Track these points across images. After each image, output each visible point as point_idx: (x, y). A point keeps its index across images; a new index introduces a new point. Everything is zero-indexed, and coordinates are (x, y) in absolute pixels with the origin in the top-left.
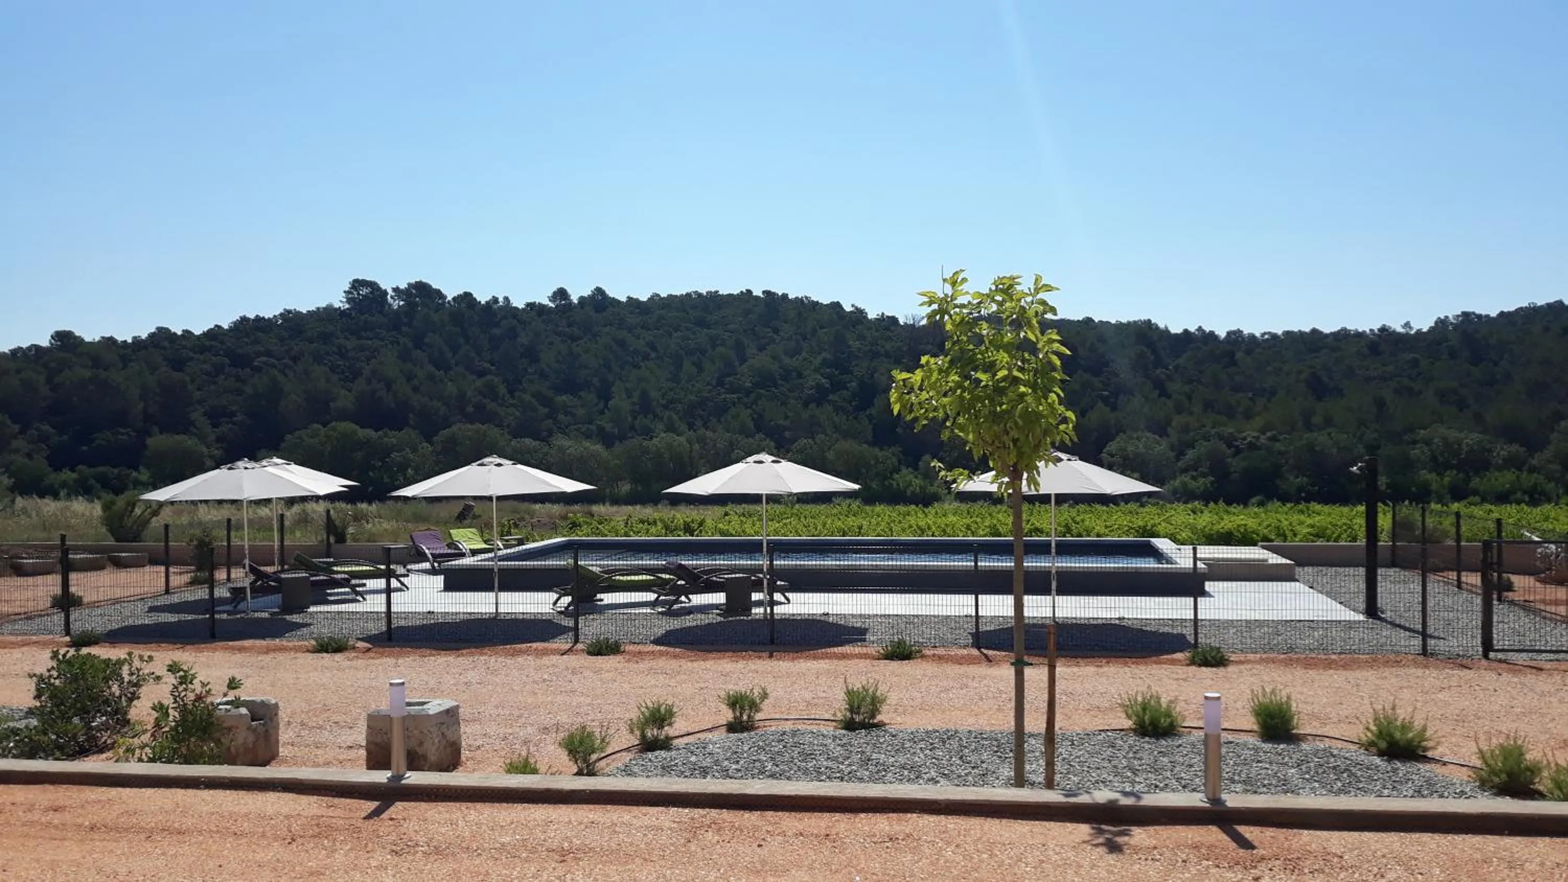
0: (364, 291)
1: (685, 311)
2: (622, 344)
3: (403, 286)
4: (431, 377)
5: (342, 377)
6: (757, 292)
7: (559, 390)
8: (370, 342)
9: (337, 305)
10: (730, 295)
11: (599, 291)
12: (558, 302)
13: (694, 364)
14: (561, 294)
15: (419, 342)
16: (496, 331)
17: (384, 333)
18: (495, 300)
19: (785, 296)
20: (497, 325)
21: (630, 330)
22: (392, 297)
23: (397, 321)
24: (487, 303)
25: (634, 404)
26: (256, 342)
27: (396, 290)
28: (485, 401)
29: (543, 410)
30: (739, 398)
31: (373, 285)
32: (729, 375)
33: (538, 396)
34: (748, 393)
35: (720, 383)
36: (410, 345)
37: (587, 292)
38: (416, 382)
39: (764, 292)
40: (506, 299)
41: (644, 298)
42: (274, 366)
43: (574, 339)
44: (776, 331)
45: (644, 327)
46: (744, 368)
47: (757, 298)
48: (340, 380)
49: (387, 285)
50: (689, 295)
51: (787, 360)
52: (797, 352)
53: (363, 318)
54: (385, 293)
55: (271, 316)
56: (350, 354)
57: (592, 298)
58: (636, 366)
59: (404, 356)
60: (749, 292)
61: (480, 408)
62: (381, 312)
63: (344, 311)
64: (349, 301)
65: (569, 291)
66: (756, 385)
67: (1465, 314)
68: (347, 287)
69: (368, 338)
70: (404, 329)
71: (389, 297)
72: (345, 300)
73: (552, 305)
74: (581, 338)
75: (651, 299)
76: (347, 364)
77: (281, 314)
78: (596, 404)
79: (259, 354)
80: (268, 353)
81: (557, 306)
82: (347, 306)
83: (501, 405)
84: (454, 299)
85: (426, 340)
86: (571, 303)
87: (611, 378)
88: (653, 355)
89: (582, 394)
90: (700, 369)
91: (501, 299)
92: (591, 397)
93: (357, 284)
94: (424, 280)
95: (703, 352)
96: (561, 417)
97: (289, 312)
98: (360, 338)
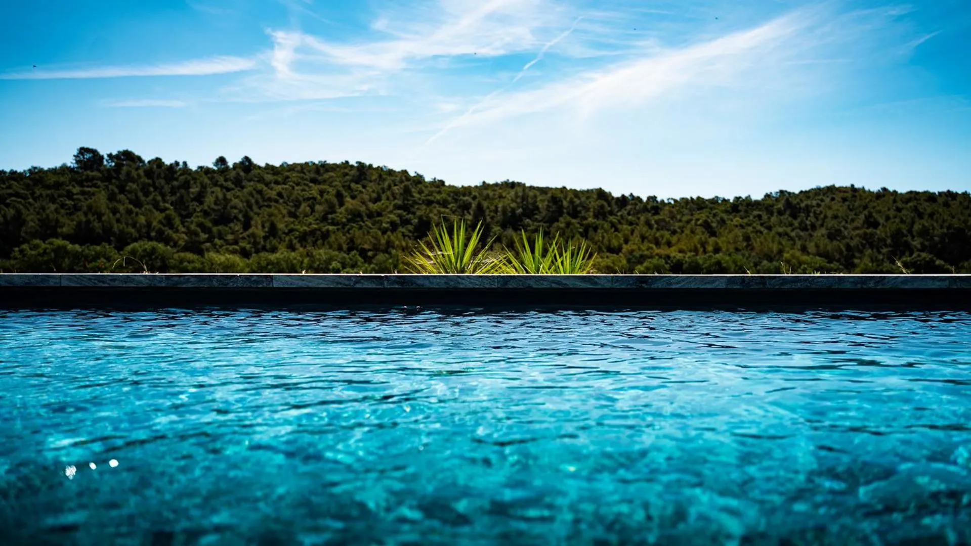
0: (88, 156)
1: (304, 173)
2: (260, 192)
3: (114, 153)
4: (129, 212)
5: (68, 211)
6: (353, 162)
7: (216, 223)
8: (89, 189)
9: (69, 164)
10: (335, 164)
11: (247, 159)
12: (219, 166)
13: (309, 206)
14: (222, 160)
15: (122, 190)
16: (175, 183)
17: (99, 183)
18: (177, 163)
19: (370, 166)
20: (176, 179)
21: (267, 185)
22: (107, 161)
23: (109, 176)
24: (171, 165)
25: (266, 232)
26: (9, 187)
27: (110, 156)
28: (163, 228)
29: (204, 236)
30: (338, 229)
31: (94, 152)
32: (331, 213)
33: (200, 225)
34: (344, 225)
35: (324, 219)
36: (116, 190)
37: (238, 160)
38: (118, 215)
39: (357, 162)
40: (185, 163)
41: (277, 164)
42: (20, 202)
43: (228, 190)
44: (364, 187)
45: (277, 183)
46: (343, 209)
47: (352, 166)
48: (67, 214)
49: (104, 152)
50: (307, 163)
51: (371, 205)
52: (378, 199)
53: (85, 173)
54: (102, 157)
55: (22, 171)
56: (75, 197)
57: (242, 163)
58: (269, 206)
59: (112, 197)
60: (347, 162)
61: (160, 233)
62: (99, 171)
63: (74, 168)
64: (77, 162)
65: (228, 159)
66: (349, 221)
67: (782, 192)
68: (76, 153)
69: (88, 186)
70: (114, 181)
71: (105, 161)
72: (74, 162)
73: (215, 168)
74: (233, 189)
75: (282, 166)
76: (73, 203)
77: (30, 170)
78: (242, 233)
79: (11, 195)
80: (17, 195)
81: (219, 169)
82: (76, 166)
83: (175, 232)
84: (149, 162)
85: (128, 188)
86: (228, 167)
87: (252, 214)
88: (281, 201)
89: (232, 225)
90: (313, 211)
91: (181, 164)
92: (238, 227)
93: (83, 151)
94: (130, 149)
95: (314, 198)
96: (217, 241)
97: (35, 168)
98: (82, 186)
